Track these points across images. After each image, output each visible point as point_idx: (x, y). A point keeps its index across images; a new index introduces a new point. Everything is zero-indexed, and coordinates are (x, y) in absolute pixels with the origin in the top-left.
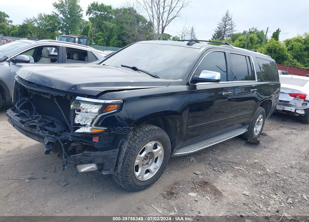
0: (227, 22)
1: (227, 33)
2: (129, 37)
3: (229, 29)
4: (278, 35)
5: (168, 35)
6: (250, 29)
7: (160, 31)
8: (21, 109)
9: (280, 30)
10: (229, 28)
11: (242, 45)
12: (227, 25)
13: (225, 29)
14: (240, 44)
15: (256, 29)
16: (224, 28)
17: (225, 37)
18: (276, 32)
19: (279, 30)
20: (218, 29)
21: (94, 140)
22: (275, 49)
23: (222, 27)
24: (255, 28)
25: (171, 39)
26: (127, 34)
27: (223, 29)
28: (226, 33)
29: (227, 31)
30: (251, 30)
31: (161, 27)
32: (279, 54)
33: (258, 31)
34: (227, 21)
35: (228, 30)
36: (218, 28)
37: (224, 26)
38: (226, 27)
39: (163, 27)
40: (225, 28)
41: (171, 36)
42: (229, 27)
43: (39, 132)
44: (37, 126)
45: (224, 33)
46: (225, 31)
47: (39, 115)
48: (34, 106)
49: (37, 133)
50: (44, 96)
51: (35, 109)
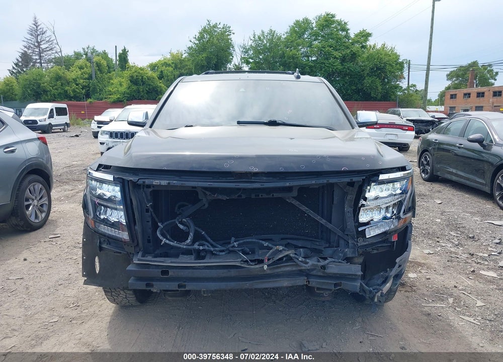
0: (39, 38)
1: (46, 56)
3: (48, 49)
4: (127, 57)
6: (84, 49)
9: (127, 50)
10: (47, 48)
11: (86, 76)
12: (41, 42)
13: (40, 50)
14: (82, 74)
15: (93, 49)
16: (36, 47)
17: (44, 63)
18: (123, 53)
19: (125, 49)
20: (25, 49)
21: (393, 239)
22: (142, 78)
23: (32, 46)
24: (91, 46)
27: (36, 50)
28: (43, 56)
29: (45, 53)
30: (86, 50)
32: (149, 85)
33: (97, 51)
34: (38, 35)
35: (45, 51)
36: (25, 47)
37: (36, 44)
38: (41, 46)
40: (39, 46)
42: (46, 46)
43: (308, 263)
44: (291, 255)
45: (40, 56)
46: (40, 53)
47: (245, 240)
48: (201, 231)
49: (306, 265)
50: (273, 196)
51: (206, 236)
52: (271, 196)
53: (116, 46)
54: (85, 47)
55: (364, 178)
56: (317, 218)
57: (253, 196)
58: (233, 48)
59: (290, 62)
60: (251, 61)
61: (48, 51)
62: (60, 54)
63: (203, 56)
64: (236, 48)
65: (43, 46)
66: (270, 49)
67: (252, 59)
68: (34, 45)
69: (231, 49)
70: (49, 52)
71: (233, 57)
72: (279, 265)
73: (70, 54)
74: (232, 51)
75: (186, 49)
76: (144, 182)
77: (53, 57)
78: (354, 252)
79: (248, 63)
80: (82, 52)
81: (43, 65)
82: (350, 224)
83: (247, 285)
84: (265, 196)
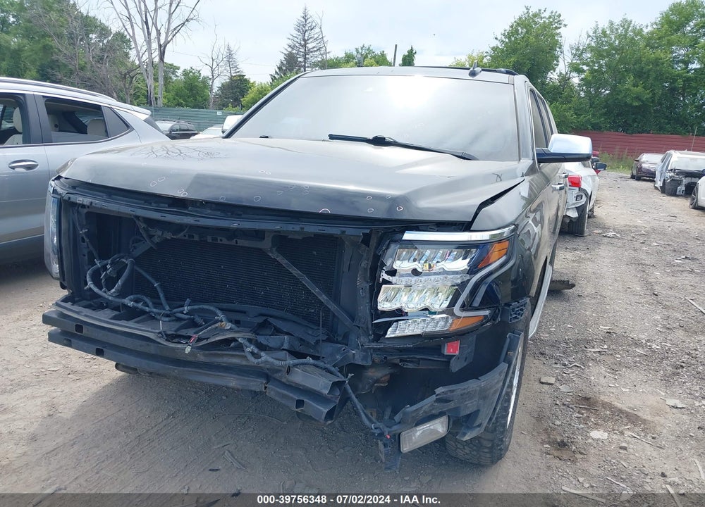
0: (307, 34)
1: (312, 58)
2: (71, 72)
3: (315, 49)
5: (170, 65)
6: (357, 49)
7: (153, 56)
8: (122, 294)
9: (414, 52)
10: (314, 47)
12: (308, 39)
13: (305, 50)
15: (369, 49)
16: (302, 46)
17: (308, 67)
18: (408, 56)
19: (412, 50)
20: (290, 49)
21: (449, 351)
23: (297, 45)
24: (367, 46)
25: (178, 75)
26: (65, 66)
27: (301, 50)
28: (308, 59)
29: (311, 54)
30: (360, 51)
31: (155, 45)
33: (374, 52)
34: (306, 31)
35: (312, 52)
36: (290, 46)
37: (303, 43)
38: (307, 45)
39: (160, 46)
40: (305, 46)
41: (178, 68)
42: (314, 45)
43: (260, 357)
44: (239, 340)
45: (305, 58)
46: (305, 54)
47: (201, 306)
48: (153, 281)
49: (256, 361)
50: (237, 243)
51: (159, 289)
52: (233, 242)
53: (396, 46)
54: (359, 46)
55: (368, 231)
56: (316, 291)
57: (209, 239)
58: (560, 48)
59: (649, 71)
60: (585, 68)
61: (315, 51)
62: (325, 56)
63: (512, 59)
64: (566, 48)
65: (309, 46)
66: (619, 50)
67: (587, 66)
68: (300, 44)
69: (558, 50)
70: (316, 53)
71: (558, 61)
72: (219, 352)
73: (340, 56)
74: (559, 53)
75: (489, 50)
76: (69, 198)
77: (320, 59)
78: (365, 358)
79: (580, 71)
80: (355, 53)
81: (307, 69)
82: (364, 309)
83: (176, 371)
84: (225, 241)
